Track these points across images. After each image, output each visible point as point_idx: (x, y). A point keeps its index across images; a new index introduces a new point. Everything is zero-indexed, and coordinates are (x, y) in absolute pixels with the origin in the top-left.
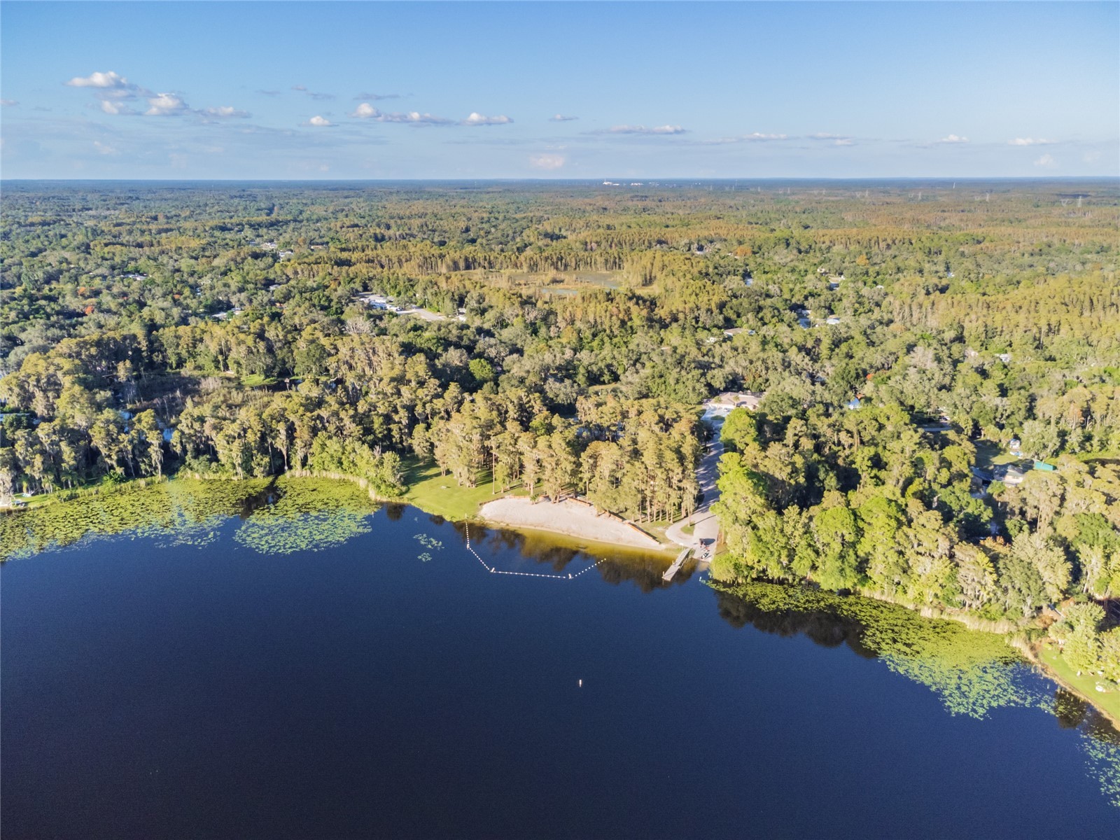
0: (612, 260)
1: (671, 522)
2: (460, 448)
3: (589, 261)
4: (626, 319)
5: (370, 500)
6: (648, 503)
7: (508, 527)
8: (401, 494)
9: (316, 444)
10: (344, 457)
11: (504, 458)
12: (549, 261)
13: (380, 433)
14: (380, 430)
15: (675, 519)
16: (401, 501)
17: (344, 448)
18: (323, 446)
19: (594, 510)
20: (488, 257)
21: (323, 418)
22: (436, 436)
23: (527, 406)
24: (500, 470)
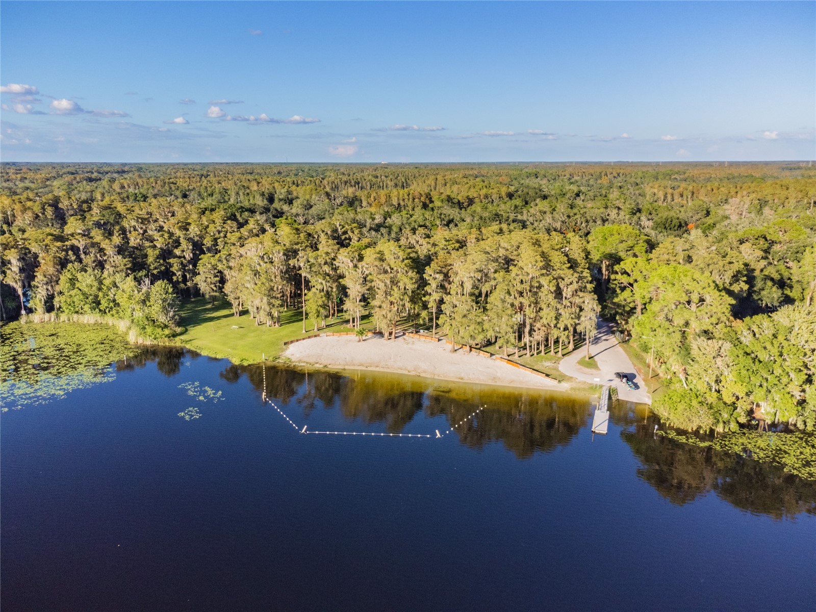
0: (400, 184)
1: (560, 354)
2: (256, 273)
3: (381, 186)
4: (428, 202)
5: (127, 343)
6: (527, 329)
7: (326, 369)
8: (175, 335)
9: (64, 277)
10: (101, 294)
11: (318, 283)
12: (348, 184)
13: (156, 268)
14: (156, 264)
15: (566, 351)
16: (172, 344)
17: (101, 283)
18: (73, 281)
19: (447, 345)
20: (296, 182)
21: (78, 249)
22: (225, 262)
23: (343, 237)
24: (312, 300)
